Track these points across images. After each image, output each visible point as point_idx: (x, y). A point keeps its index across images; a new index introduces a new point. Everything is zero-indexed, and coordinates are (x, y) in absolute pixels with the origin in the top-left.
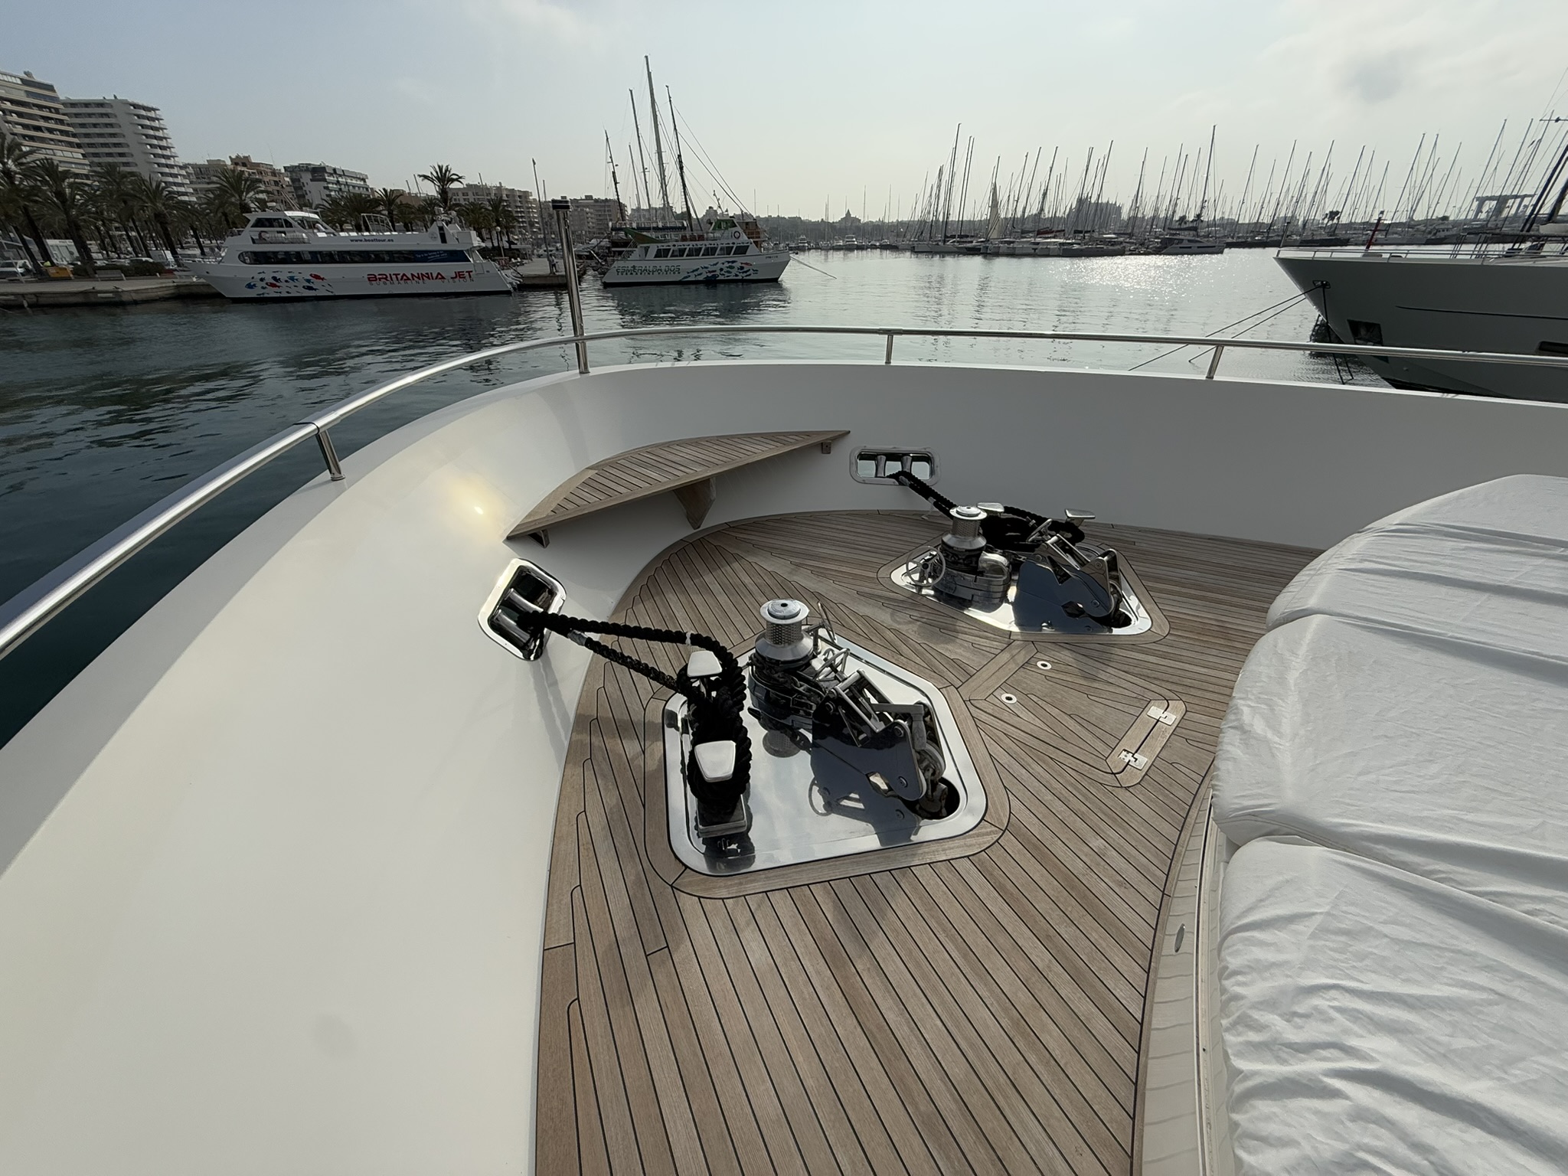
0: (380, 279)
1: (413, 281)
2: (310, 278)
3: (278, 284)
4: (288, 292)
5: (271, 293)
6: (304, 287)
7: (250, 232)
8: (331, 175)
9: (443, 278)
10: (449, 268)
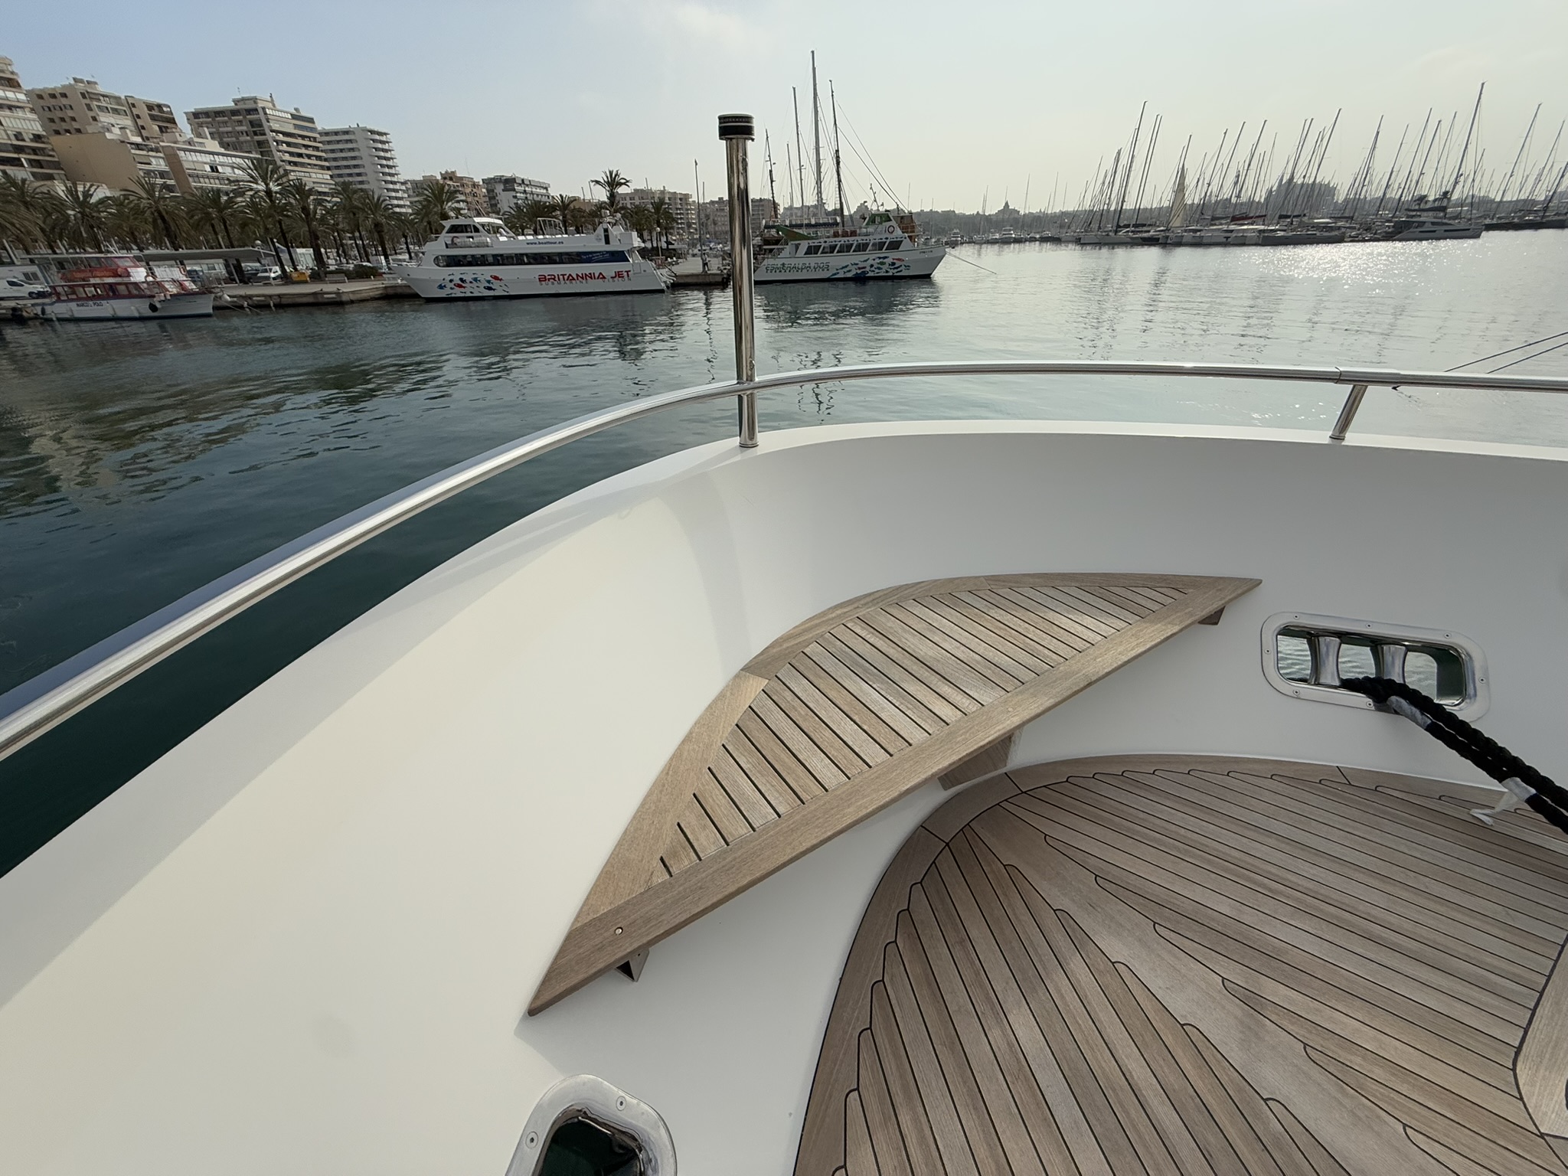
0: (549, 279)
1: (578, 282)
2: (491, 279)
3: (464, 285)
4: (471, 292)
5: (458, 293)
6: (485, 287)
7: (445, 237)
8: (520, 184)
9: (604, 277)
10: (610, 268)
